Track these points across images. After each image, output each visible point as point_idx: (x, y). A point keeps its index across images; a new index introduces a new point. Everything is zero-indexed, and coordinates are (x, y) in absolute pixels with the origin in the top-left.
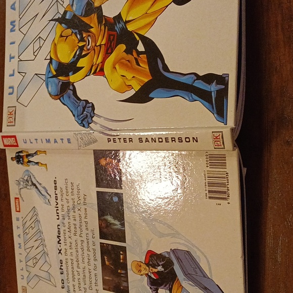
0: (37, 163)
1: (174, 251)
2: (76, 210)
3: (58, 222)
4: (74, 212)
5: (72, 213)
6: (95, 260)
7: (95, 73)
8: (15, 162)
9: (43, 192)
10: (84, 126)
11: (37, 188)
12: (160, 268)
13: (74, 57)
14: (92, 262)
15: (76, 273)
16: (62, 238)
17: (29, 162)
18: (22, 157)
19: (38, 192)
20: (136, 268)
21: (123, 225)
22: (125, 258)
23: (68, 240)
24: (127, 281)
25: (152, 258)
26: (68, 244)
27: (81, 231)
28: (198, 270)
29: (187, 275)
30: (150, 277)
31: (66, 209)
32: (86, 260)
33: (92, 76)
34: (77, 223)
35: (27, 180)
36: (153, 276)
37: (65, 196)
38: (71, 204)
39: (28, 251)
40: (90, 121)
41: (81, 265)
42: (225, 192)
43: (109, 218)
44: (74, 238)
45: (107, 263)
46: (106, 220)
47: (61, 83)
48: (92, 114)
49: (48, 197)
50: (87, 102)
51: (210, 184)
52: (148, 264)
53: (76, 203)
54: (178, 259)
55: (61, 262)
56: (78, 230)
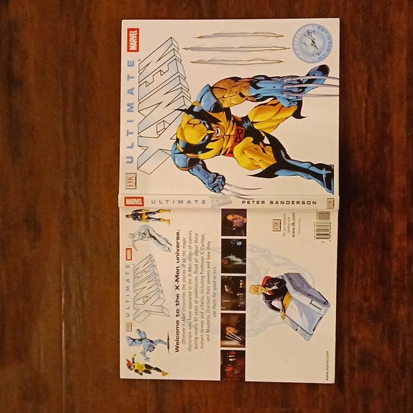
0: (159, 219)
1: (286, 274)
2: (199, 254)
3: (178, 265)
4: (197, 255)
5: (194, 257)
6: (215, 289)
7: (224, 154)
8: (131, 219)
9: (163, 242)
10: (215, 192)
11: (155, 238)
12: (275, 287)
13: (203, 140)
14: (212, 291)
15: (193, 302)
16: (181, 277)
17: (149, 218)
18: (141, 215)
19: (157, 242)
20: (254, 290)
21: (245, 261)
22: (244, 284)
23: (187, 278)
24: (245, 301)
25: (269, 281)
26: (187, 280)
27: (203, 269)
28: (304, 284)
29: (296, 288)
30: (265, 295)
31: (187, 254)
32: (205, 291)
33: (221, 156)
34: (199, 263)
35: (144, 234)
36: (268, 294)
37: (187, 244)
38: (193, 250)
39: (137, 292)
40: (221, 188)
41: (200, 296)
42: (328, 235)
43: (232, 258)
44: (194, 276)
45: (226, 290)
46: (229, 259)
47: (189, 159)
48: (223, 183)
49: (169, 245)
50: (217, 174)
51: (318, 230)
52: (264, 286)
53: (199, 249)
54: (290, 279)
55: (178, 296)
56: (199, 269)
